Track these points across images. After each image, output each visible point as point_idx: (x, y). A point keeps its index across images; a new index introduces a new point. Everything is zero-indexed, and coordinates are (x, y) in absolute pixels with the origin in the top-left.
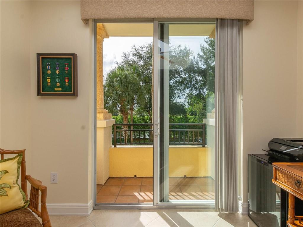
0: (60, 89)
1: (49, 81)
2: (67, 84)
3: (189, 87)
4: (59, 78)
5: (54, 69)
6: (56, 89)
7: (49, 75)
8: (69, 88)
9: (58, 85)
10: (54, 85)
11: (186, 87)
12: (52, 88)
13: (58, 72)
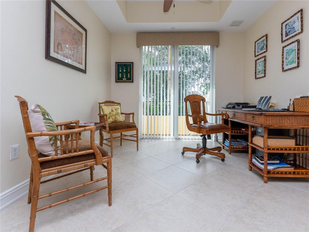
0: (126, 79)
1: (120, 75)
2: (129, 77)
3: (203, 77)
4: (125, 74)
5: (123, 70)
6: (123, 79)
7: (120, 72)
8: (130, 79)
9: (125, 77)
10: (123, 77)
11: (201, 76)
12: (122, 79)
13: (125, 71)
